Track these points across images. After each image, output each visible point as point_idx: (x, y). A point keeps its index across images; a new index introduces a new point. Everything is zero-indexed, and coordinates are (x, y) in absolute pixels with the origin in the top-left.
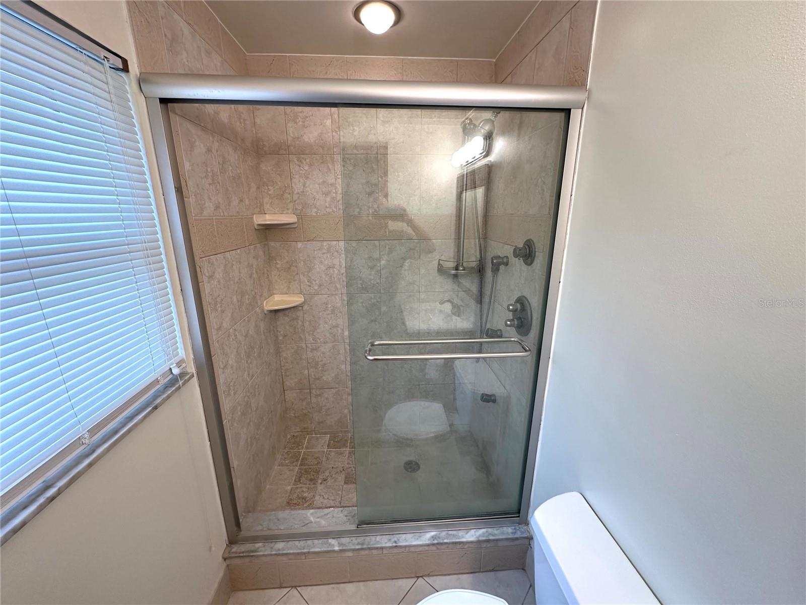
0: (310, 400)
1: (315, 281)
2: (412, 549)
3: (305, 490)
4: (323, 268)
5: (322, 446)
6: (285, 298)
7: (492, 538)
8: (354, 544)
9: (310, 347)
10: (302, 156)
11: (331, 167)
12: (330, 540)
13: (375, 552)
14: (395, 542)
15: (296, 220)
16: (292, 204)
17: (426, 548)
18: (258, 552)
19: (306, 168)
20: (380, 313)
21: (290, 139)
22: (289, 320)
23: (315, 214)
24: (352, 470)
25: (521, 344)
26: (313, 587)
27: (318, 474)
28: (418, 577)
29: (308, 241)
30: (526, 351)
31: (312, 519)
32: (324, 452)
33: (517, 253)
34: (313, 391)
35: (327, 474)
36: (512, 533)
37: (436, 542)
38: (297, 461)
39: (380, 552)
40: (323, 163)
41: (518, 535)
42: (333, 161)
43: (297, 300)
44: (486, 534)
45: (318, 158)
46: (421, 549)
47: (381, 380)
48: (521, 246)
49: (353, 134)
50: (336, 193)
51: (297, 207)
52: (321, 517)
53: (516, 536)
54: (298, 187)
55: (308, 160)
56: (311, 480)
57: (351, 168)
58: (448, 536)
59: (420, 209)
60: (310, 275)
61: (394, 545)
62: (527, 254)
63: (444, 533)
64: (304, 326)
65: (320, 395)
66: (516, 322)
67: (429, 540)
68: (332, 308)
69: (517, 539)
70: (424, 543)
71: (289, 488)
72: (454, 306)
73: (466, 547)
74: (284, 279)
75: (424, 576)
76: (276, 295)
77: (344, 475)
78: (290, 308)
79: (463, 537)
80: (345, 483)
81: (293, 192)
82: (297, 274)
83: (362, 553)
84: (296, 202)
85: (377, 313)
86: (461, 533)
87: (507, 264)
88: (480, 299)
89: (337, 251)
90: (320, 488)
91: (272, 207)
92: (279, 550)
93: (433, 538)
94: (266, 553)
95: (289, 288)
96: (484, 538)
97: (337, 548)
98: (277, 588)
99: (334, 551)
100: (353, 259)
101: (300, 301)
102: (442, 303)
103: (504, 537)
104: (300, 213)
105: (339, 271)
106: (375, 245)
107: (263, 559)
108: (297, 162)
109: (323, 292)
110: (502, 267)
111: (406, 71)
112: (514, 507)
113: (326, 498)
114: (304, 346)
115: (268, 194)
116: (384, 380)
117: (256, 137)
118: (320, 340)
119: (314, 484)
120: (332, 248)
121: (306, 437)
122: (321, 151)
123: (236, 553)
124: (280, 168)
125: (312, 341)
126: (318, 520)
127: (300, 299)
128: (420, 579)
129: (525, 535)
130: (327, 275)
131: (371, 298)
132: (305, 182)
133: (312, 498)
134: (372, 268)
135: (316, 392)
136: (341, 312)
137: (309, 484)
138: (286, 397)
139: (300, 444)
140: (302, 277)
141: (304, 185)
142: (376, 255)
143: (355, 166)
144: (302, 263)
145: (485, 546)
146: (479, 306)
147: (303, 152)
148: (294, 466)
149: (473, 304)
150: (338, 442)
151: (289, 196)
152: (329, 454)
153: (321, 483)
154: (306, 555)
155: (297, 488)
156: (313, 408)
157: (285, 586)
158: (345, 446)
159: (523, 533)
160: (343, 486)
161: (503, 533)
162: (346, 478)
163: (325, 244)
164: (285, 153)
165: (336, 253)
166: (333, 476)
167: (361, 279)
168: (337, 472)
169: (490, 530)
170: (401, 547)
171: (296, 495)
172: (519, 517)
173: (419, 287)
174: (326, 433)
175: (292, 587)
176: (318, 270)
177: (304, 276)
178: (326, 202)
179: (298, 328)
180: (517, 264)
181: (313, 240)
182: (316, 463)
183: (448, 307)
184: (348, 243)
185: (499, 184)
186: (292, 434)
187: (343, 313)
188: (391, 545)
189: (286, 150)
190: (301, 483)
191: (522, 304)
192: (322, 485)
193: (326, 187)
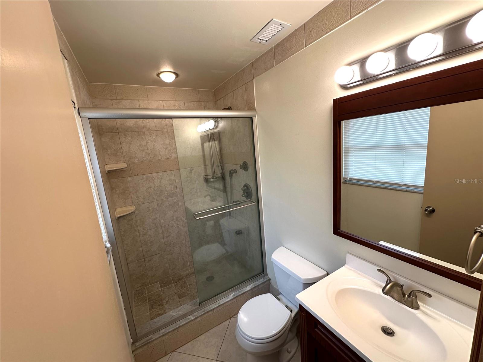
0: (145, 265)
1: (141, 197)
2: (226, 304)
3: (158, 310)
4: (145, 189)
5: (157, 288)
6: (125, 209)
7: (256, 285)
8: (200, 313)
9: (142, 234)
10: (127, 133)
11: (143, 137)
12: (188, 317)
13: (210, 313)
14: (219, 304)
15: (127, 166)
16: (123, 158)
17: (232, 301)
18: (152, 339)
19: (130, 139)
20: (179, 207)
21: (118, 125)
22: (127, 221)
23: (137, 162)
24: (180, 292)
25: (251, 201)
26: (183, 346)
27: (162, 301)
28: (230, 318)
29: (134, 176)
30: (254, 202)
31: (174, 314)
32: (160, 291)
33: (241, 167)
34: (147, 259)
35: (167, 299)
36: (263, 280)
37: (235, 296)
38: (146, 300)
39: (212, 312)
40: (139, 135)
41: (265, 280)
42: (144, 135)
43: (132, 209)
44: (254, 285)
45: (136, 133)
46: (230, 303)
47: (184, 242)
48: (242, 164)
49: (153, 122)
50: (148, 150)
51: (126, 159)
52: (179, 311)
53: (264, 281)
54: (125, 148)
55: (130, 135)
56: (159, 305)
57: (154, 137)
58: (239, 292)
59: (191, 154)
60: (137, 194)
61: (219, 305)
62: (245, 167)
63: (238, 292)
64: (136, 223)
65: (150, 260)
66: (246, 194)
67: (233, 296)
68: (152, 209)
69: (265, 282)
70: (231, 298)
71: (148, 314)
72: (211, 197)
73: (247, 294)
74: (122, 199)
75: (233, 316)
76: (117, 209)
77: (177, 296)
78: (127, 215)
79: (245, 290)
80: (180, 298)
81: (123, 152)
82: (130, 194)
83: (205, 316)
84: (125, 157)
85: (177, 207)
86: (244, 289)
87: (236, 172)
88: (225, 190)
89: (152, 179)
90: (166, 306)
91: (110, 160)
92: (163, 333)
93: (234, 295)
94: (157, 337)
95: (125, 203)
96: (254, 287)
97: (193, 318)
98: (164, 356)
99: (192, 320)
100: (161, 182)
101: (134, 209)
102: (205, 197)
103: (260, 283)
104: (128, 162)
105: (154, 189)
106: (172, 173)
107: (155, 342)
108: (124, 136)
109: (146, 202)
110: (234, 175)
111: (176, 94)
112: (262, 271)
113: (172, 308)
114: (138, 234)
115: (107, 154)
116: (186, 241)
117: (97, 124)
118: (147, 228)
119: (162, 306)
120: (149, 178)
121: (145, 289)
122: (137, 130)
123: (139, 345)
124: (113, 140)
125: (143, 230)
126: (178, 313)
127: (133, 208)
128: (232, 318)
129: (268, 279)
130: (147, 192)
131: (173, 200)
132: (129, 145)
133: (165, 312)
134: (171, 185)
135: (148, 259)
136: (158, 211)
137: (159, 307)
138: (129, 268)
139: (143, 293)
140: (132, 195)
141: (129, 148)
142: (173, 178)
143: (156, 136)
144: (132, 188)
145: (254, 290)
146: (225, 194)
147: (126, 131)
148: (145, 303)
149: (222, 194)
150: (165, 283)
151: (120, 154)
152: (163, 291)
153: (166, 304)
154: (178, 329)
155: (153, 312)
156: (147, 269)
157: (168, 353)
158: (171, 283)
159: (266, 279)
160: (179, 300)
161: (260, 282)
162: (179, 296)
163: (144, 176)
164: (116, 132)
165: (151, 180)
166: (171, 298)
167: (167, 191)
168: (173, 296)
169: (255, 283)
170: (222, 305)
171: (154, 315)
172: (264, 273)
173: (196, 190)
174: (157, 282)
175: (172, 352)
176: (142, 190)
177: (134, 195)
178: (143, 155)
179: (133, 225)
180: (241, 172)
181: (137, 175)
182: (158, 297)
183: (208, 198)
184: (157, 174)
185: (225, 140)
186: (136, 289)
187: (159, 211)
188: (217, 306)
189: (116, 130)
190: (154, 309)
191: (247, 187)
192: (167, 304)
193: (142, 147)
